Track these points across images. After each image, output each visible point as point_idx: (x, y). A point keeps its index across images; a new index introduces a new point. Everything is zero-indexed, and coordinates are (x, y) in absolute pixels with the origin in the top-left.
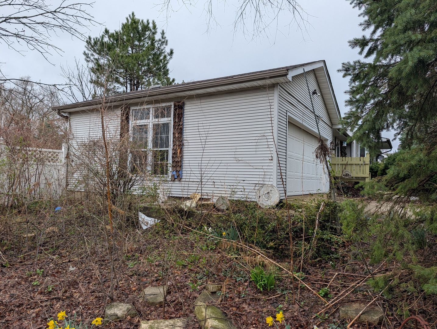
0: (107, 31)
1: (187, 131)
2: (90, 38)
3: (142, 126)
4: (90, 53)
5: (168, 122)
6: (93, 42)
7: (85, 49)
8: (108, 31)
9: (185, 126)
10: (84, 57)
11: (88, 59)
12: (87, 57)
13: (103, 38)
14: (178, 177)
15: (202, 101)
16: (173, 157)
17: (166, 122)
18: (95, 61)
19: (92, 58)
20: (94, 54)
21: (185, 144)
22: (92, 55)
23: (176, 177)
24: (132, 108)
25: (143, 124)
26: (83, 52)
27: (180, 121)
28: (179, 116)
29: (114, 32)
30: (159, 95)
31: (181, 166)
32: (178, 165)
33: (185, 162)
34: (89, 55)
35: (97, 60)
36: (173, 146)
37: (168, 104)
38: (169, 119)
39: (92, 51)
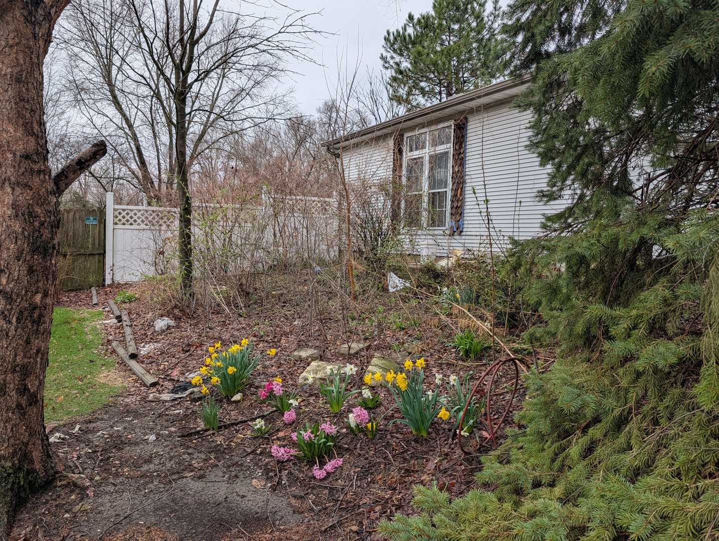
0: (411, 17)
1: (470, 162)
2: (388, 33)
3: (415, 159)
4: (389, 55)
5: (447, 150)
6: (392, 38)
7: (383, 51)
8: (413, 17)
9: (467, 155)
10: (381, 62)
11: (387, 65)
12: (386, 63)
13: (405, 29)
14: (457, 230)
15: (490, 114)
16: (452, 201)
17: (443, 151)
18: (395, 66)
19: (392, 62)
20: (394, 55)
21: (467, 181)
22: (392, 58)
23: (455, 230)
24: (406, 135)
25: (417, 156)
26: (380, 55)
27: (460, 147)
28: (460, 140)
29: (420, 17)
30: (433, 112)
31: (461, 214)
32: (458, 211)
33: (468, 207)
34: (388, 59)
35: (398, 64)
36: (453, 184)
37: (446, 124)
38: (448, 145)
39: (392, 52)
